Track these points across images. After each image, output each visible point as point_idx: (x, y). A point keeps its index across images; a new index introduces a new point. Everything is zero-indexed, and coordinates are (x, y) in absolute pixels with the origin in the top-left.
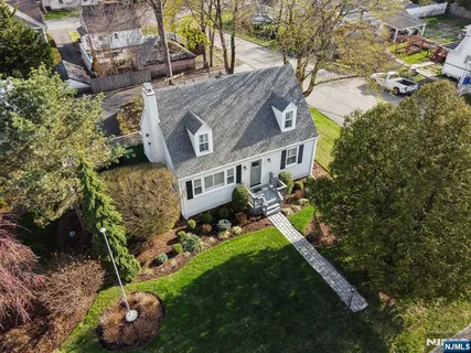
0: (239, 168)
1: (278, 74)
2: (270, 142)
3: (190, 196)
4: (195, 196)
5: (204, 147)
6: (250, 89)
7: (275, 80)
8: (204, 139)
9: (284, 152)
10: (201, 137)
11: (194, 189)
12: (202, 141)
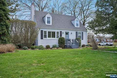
0: (61, 32)
2: (72, 28)
3: (42, 38)
4: (44, 38)
5: (49, 22)
8: (49, 19)
9: (77, 33)
10: (48, 18)
11: (44, 35)
12: (48, 19)
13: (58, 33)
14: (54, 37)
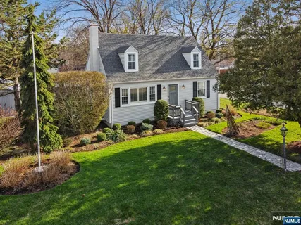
0: (159, 87)
1: (186, 40)
2: (183, 73)
3: (117, 105)
4: (121, 105)
5: (131, 65)
6: (166, 43)
7: (184, 42)
9: (195, 84)
10: (129, 55)
11: (121, 97)
12: (130, 59)
13: (152, 88)
14: (145, 99)
